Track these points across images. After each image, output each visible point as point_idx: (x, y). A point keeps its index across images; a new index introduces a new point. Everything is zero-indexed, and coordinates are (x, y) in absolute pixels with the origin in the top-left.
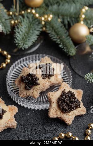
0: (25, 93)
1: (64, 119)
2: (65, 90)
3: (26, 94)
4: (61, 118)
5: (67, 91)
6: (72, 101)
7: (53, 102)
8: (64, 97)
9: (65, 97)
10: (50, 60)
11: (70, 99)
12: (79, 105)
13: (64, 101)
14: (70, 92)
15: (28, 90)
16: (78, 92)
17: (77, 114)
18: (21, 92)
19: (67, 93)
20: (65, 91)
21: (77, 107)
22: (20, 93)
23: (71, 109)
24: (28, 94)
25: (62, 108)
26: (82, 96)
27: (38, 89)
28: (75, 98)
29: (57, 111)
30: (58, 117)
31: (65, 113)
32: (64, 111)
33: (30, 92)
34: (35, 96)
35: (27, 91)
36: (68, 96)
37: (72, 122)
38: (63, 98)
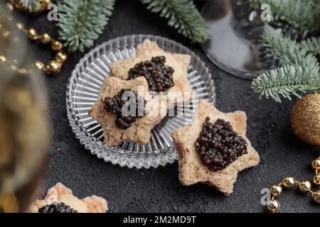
0: (118, 136)
1: (215, 183)
2: (208, 119)
3: (121, 138)
4: (208, 181)
5: (213, 120)
6: (229, 142)
7: (188, 151)
8: (210, 135)
9: (213, 136)
10: (157, 46)
11: (224, 137)
12: (245, 148)
13: (211, 145)
14: (219, 121)
15: (125, 128)
16: (237, 119)
17: (241, 169)
18: (108, 134)
19: (214, 127)
20: (210, 121)
21: (240, 153)
22: (106, 137)
23: (229, 160)
24: (125, 137)
25: (209, 161)
26: (246, 125)
27: (147, 122)
28: (234, 135)
29: (198, 169)
30: (203, 180)
31: (216, 171)
32: (214, 167)
33: (130, 133)
34: (143, 140)
35: (123, 131)
36: (218, 132)
37: (232, 187)
38: (208, 138)
